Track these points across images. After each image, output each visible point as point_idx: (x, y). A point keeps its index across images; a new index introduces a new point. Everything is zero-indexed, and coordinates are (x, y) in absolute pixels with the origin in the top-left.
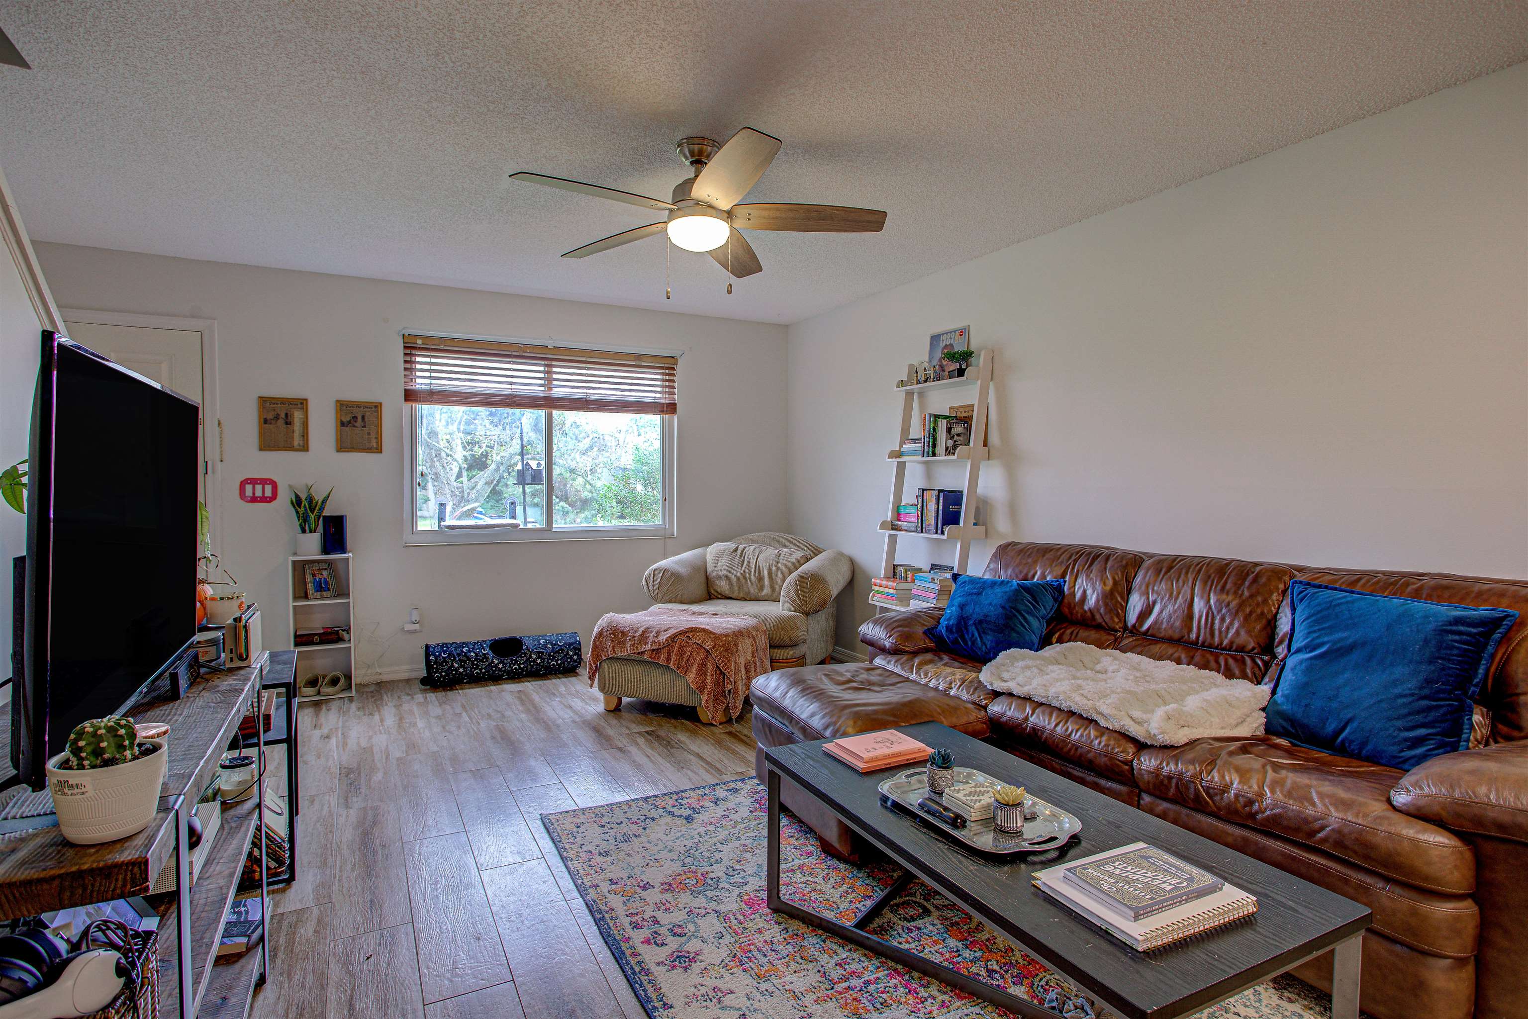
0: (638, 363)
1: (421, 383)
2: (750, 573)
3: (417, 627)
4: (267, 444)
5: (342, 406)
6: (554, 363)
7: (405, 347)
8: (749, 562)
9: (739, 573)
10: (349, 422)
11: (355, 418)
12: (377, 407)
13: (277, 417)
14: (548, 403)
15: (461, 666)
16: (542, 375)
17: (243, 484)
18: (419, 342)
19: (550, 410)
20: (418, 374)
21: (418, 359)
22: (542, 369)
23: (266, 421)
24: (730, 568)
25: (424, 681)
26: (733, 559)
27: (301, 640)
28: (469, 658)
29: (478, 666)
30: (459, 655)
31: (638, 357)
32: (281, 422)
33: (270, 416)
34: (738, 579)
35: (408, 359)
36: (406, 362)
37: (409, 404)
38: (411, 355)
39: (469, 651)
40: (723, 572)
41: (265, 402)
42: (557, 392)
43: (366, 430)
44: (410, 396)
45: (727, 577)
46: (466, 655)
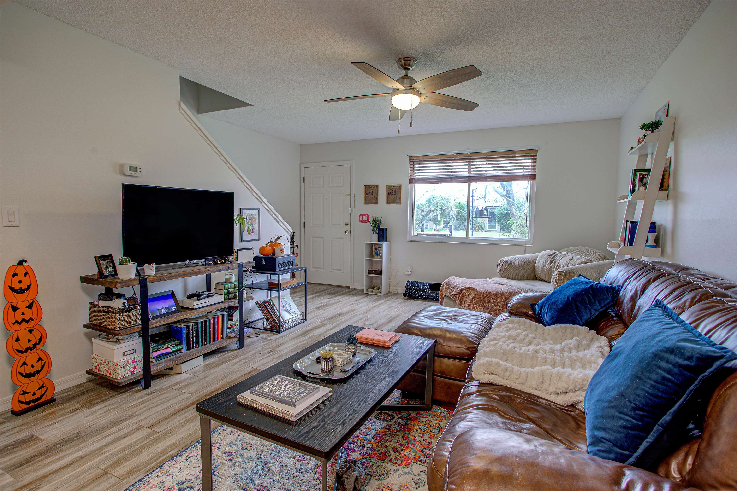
0: (513, 155)
1: (417, 175)
2: (554, 268)
3: (410, 273)
4: (367, 202)
5: (388, 186)
6: (472, 160)
7: (411, 162)
8: (555, 262)
9: (548, 267)
10: (391, 193)
11: (392, 191)
12: (400, 186)
13: (369, 193)
14: (469, 179)
15: (416, 291)
16: (467, 167)
17: (360, 216)
18: (415, 159)
19: (469, 183)
20: (416, 172)
21: (417, 166)
22: (467, 164)
23: (366, 194)
24: (544, 264)
25: (404, 295)
26: (547, 259)
27: (370, 272)
28: (419, 289)
29: (423, 293)
30: (416, 286)
31: (514, 152)
32: (370, 194)
33: (368, 192)
34: (547, 271)
35: (412, 166)
36: (411, 167)
37: (412, 185)
38: (413, 164)
39: (421, 286)
40: (541, 266)
41: (367, 187)
42: (473, 174)
43: (396, 195)
44: (411, 181)
45: (542, 269)
46: (419, 287)
